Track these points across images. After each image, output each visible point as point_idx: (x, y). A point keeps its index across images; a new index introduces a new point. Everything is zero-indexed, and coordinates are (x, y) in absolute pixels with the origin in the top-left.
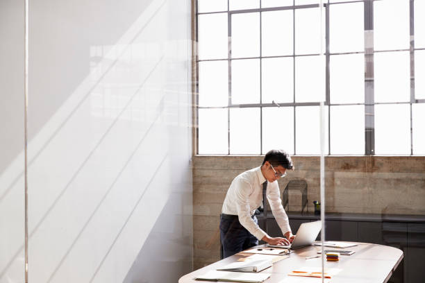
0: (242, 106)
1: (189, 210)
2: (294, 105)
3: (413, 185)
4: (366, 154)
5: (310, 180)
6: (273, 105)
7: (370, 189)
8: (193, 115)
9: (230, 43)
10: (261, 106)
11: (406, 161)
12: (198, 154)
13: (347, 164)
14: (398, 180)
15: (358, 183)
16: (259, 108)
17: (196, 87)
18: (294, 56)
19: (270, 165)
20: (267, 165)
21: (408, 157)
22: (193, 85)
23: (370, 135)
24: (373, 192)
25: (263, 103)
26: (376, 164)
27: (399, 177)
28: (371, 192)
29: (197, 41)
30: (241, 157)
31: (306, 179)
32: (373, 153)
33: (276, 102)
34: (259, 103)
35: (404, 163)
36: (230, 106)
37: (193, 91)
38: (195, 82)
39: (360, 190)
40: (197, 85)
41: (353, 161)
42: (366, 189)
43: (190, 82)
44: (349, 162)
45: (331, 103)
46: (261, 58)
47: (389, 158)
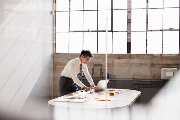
0: (75, 32)
1: (51, 75)
2: (97, 31)
3: (147, 66)
4: (127, 53)
5: (103, 64)
6: (88, 31)
7: (129, 68)
8: (53, 37)
9: (70, 4)
10: (83, 32)
11: (144, 56)
12: (55, 52)
13: (120, 57)
14: (141, 64)
15: (124, 65)
16: (82, 33)
17: (55, 24)
18: (98, 10)
19: (83, 56)
20: (82, 57)
21: (145, 54)
22: (53, 23)
23: (129, 45)
24: (130, 69)
25: (84, 30)
26: (131, 57)
27: (141, 63)
28: (129, 69)
29: (55, 3)
30: (74, 54)
31: (102, 63)
32: (131, 53)
33: (89, 30)
34: (82, 30)
35: (143, 57)
36: (70, 31)
37: (53, 26)
38: (54, 22)
39: (125, 68)
40: (55, 23)
41: (122, 56)
42: (127, 68)
43: (52, 22)
44: (120, 56)
45: (113, 31)
46: (83, 11)
47: (137, 55)
